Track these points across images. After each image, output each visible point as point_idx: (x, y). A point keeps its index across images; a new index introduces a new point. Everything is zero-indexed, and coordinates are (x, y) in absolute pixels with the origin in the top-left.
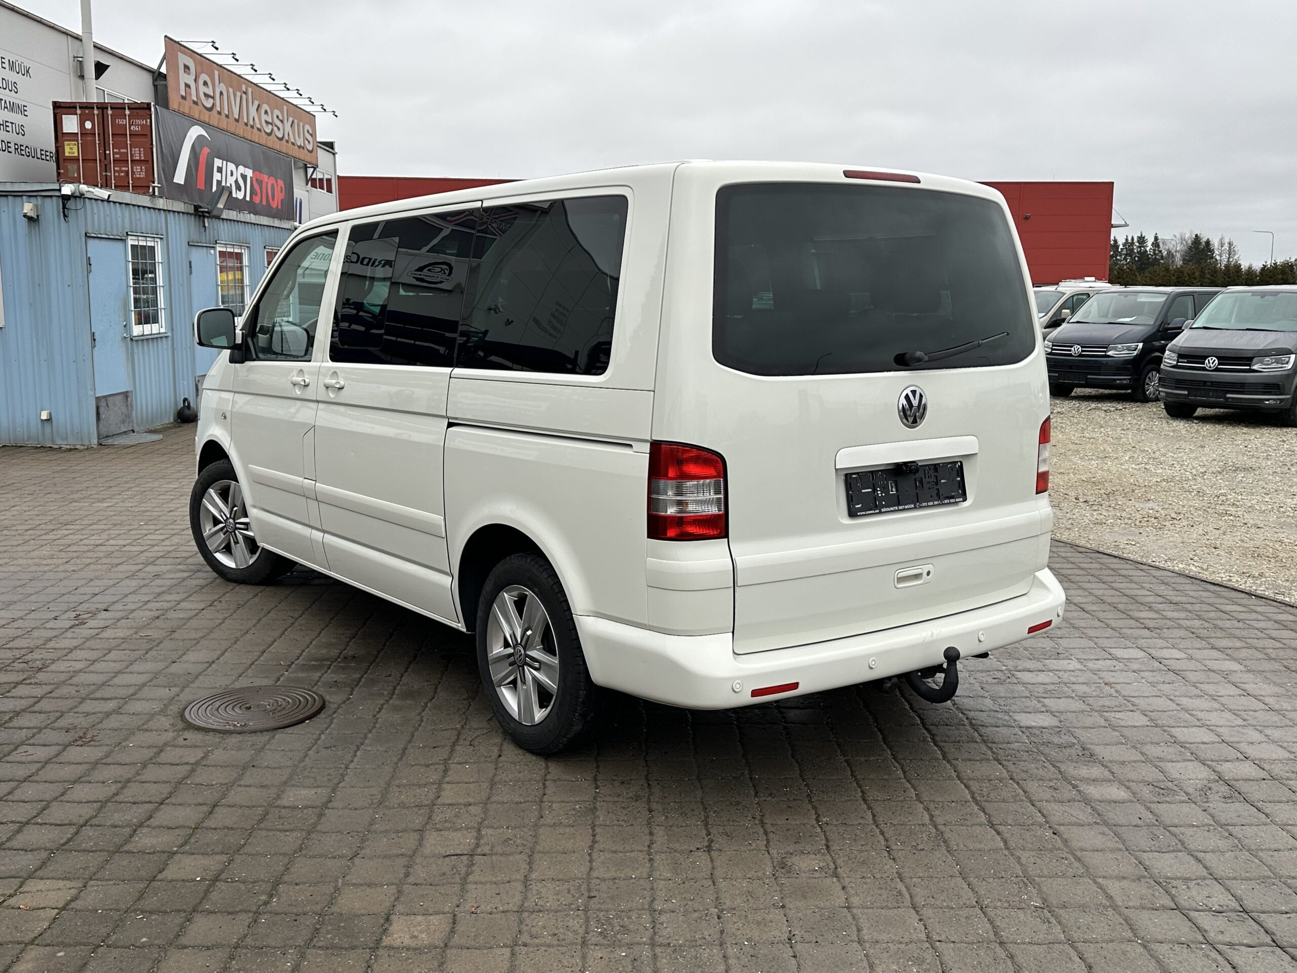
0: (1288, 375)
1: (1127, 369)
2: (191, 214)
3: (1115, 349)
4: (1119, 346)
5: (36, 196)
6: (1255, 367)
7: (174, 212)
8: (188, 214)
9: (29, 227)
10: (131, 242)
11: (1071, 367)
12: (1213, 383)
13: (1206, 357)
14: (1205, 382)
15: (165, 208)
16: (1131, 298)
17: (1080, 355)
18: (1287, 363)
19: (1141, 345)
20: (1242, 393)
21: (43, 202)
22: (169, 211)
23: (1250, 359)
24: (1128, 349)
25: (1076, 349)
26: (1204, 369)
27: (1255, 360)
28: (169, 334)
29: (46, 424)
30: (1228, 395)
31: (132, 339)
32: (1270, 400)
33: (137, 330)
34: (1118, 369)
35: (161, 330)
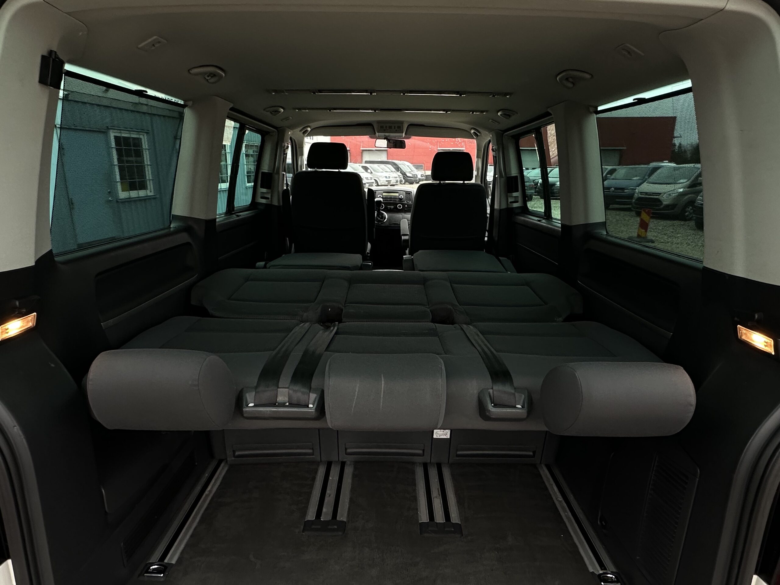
7: (158, 115)
8: (173, 117)
10: (112, 135)
15: (150, 112)
22: (154, 115)
28: (158, 196)
31: (117, 202)
33: (123, 195)
35: (150, 194)
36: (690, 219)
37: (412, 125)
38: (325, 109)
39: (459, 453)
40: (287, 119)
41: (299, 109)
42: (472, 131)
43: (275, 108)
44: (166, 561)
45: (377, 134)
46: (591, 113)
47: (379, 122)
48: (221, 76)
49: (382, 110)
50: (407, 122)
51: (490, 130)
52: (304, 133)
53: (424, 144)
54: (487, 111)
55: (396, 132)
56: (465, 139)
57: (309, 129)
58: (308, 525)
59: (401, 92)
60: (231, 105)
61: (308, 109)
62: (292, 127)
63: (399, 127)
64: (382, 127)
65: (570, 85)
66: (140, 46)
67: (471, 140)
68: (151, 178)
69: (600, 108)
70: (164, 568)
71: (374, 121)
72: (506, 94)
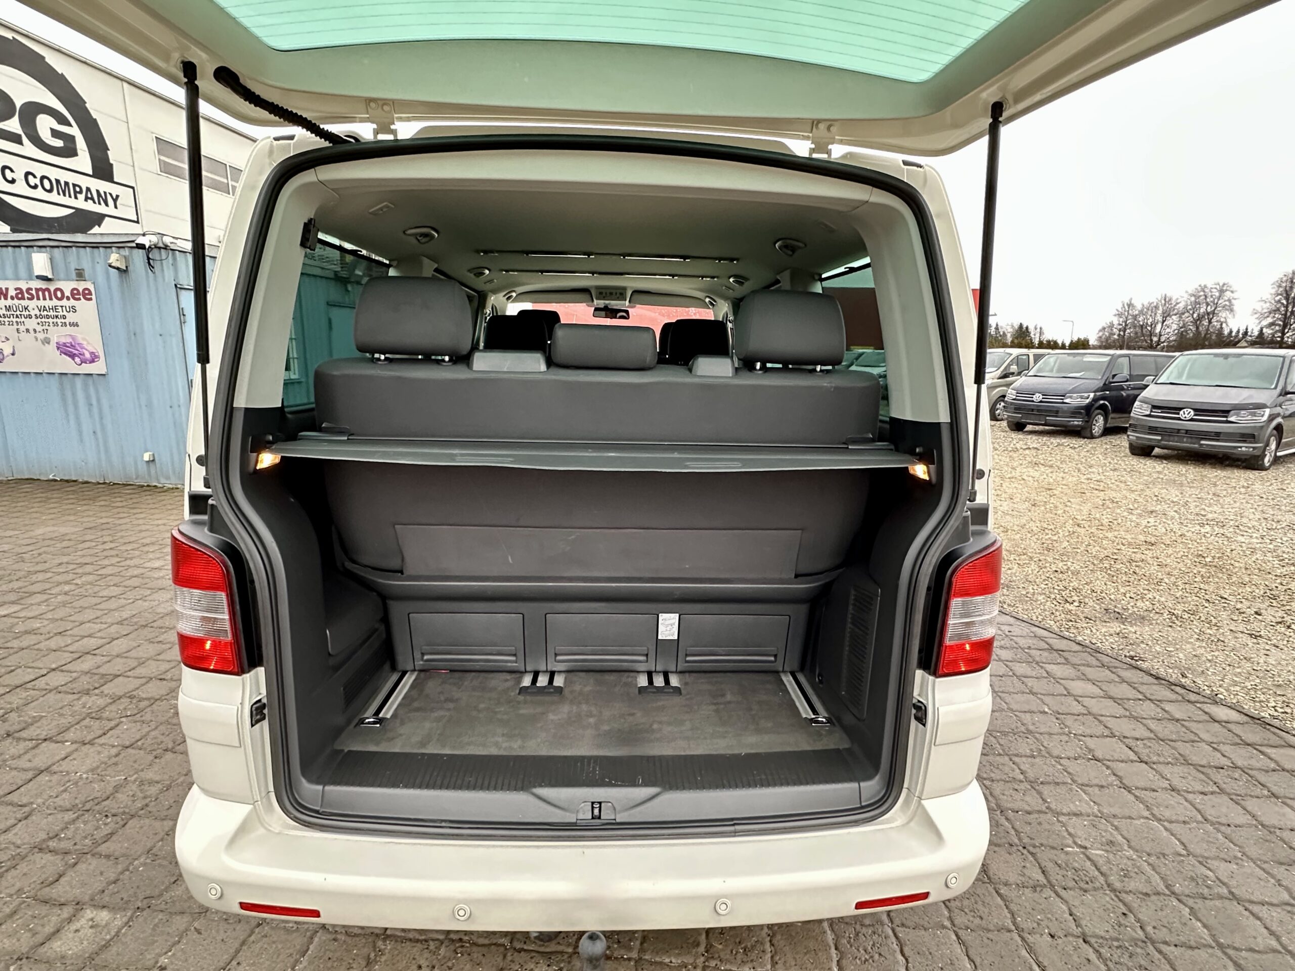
0: (1262, 427)
1: (1080, 413)
2: (331, 279)
3: (1071, 397)
4: (1075, 395)
5: (123, 247)
6: (1230, 419)
9: (121, 277)
11: (1033, 410)
12: (1187, 431)
13: (1181, 409)
14: (1179, 430)
16: (1078, 358)
17: (1041, 402)
18: (1262, 416)
19: (1092, 395)
20: (1218, 440)
21: (131, 253)
23: (1228, 412)
24: (1082, 397)
25: (1038, 397)
26: (1179, 419)
27: (1232, 412)
29: (151, 464)
30: (1203, 442)
32: (1244, 448)
34: (1073, 413)
35: (293, 377)
36: (1002, 420)
37: (636, 292)
38: (537, 271)
39: (688, 659)
40: (491, 281)
41: (507, 271)
42: (707, 300)
43: (480, 271)
44: (381, 715)
45: (595, 301)
46: (816, 280)
47: (597, 288)
48: (433, 236)
49: (600, 273)
50: (631, 288)
51: (725, 298)
52: (508, 298)
53: (653, 315)
54: (717, 277)
55: (618, 299)
56: (700, 310)
57: (514, 294)
58: (523, 690)
59: (620, 255)
60: (436, 266)
61: (517, 271)
62: (495, 291)
63: (621, 294)
64: (601, 293)
65: (790, 253)
66: (371, 211)
67: (708, 310)
68: (295, 356)
69: (824, 276)
70: (380, 721)
71: (592, 287)
72: (732, 260)
